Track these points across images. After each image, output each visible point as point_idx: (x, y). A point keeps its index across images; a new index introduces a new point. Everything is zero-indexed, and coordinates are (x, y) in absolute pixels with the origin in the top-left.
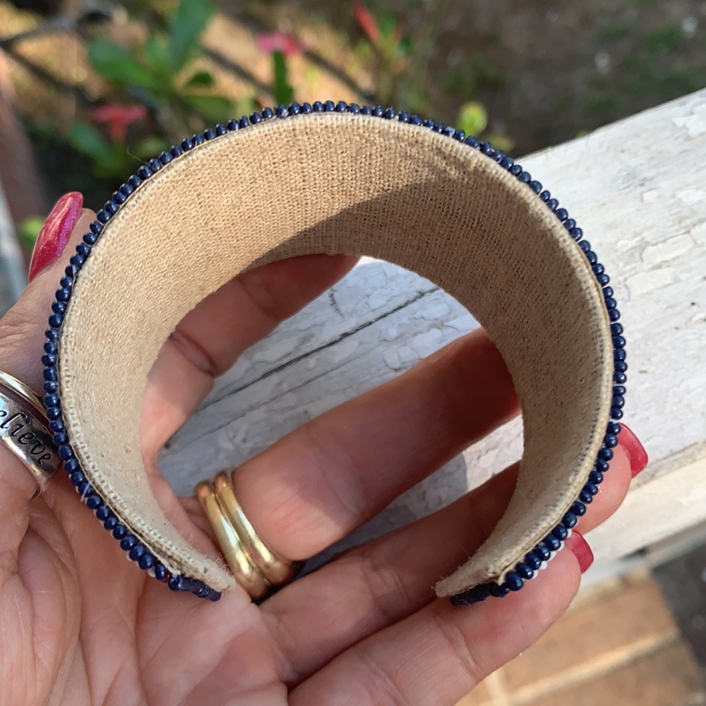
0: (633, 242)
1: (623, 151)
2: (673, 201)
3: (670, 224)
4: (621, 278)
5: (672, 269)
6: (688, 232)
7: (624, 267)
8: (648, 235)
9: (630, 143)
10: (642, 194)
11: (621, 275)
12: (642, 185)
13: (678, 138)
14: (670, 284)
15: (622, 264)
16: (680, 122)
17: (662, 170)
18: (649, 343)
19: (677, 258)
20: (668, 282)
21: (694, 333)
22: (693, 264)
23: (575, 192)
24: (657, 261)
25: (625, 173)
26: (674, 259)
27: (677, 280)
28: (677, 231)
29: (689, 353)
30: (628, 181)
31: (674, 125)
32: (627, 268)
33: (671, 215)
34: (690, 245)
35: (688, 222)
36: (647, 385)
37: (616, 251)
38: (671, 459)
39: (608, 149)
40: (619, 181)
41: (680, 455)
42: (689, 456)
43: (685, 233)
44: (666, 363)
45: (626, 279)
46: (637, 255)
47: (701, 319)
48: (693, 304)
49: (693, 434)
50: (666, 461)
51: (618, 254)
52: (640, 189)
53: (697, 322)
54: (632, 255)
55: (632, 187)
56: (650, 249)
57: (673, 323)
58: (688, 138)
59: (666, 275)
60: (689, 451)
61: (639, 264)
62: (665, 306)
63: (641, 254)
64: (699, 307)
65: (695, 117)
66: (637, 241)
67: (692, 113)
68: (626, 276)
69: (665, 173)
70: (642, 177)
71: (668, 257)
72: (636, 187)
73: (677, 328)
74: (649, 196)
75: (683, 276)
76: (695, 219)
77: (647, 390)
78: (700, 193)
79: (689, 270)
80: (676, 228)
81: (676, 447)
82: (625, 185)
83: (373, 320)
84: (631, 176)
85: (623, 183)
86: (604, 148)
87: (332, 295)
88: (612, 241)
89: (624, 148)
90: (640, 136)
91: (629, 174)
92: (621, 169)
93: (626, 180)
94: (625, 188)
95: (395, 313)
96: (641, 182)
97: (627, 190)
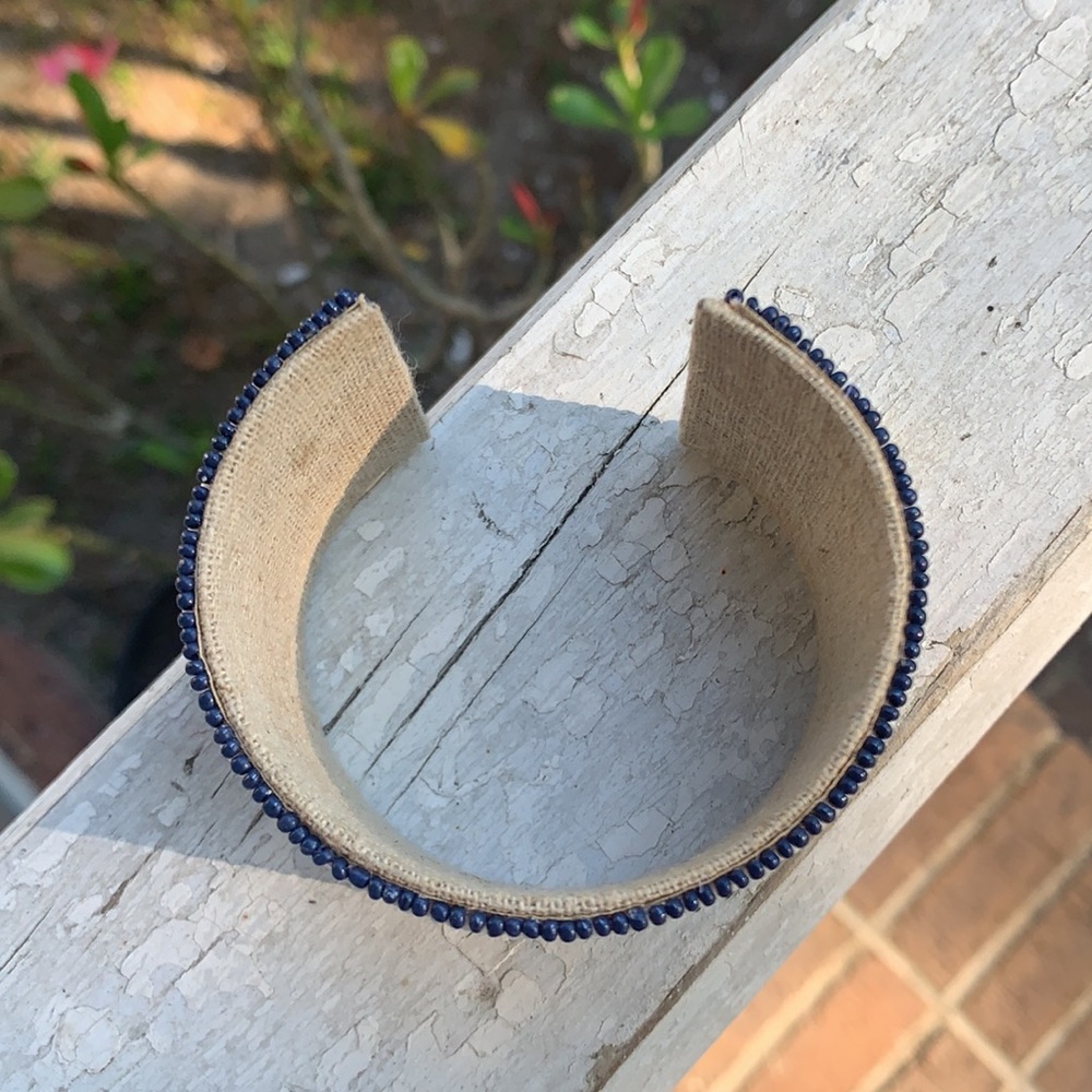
0: (871, 253)
2: (899, 167)
3: (909, 203)
4: (876, 314)
5: (940, 271)
6: (940, 205)
7: (874, 294)
8: (886, 234)
9: (801, 105)
10: (851, 176)
11: (875, 308)
12: (846, 162)
13: (865, 69)
14: (947, 293)
15: (868, 292)
16: (857, 44)
17: (864, 127)
18: (955, 391)
19: (940, 248)
20: (944, 290)
21: (1012, 351)
22: (966, 250)
23: (758, 212)
24: (915, 267)
25: (816, 152)
26: (936, 254)
27: (953, 284)
28: (923, 210)
29: (1015, 383)
30: (824, 163)
31: (853, 51)
32: (878, 294)
33: (906, 189)
34: (950, 225)
35: (932, 189)
36: (979, 454)
37: (853, 276)
38: (1056, 544)
39: (775, 129)
40: (813, 168)
41: (1067, 532)
42: (1078, 531)
43: (935, 209)
44: (991, 410)
45: (884, 312)
46: (883, 269)
47: (1009, 326)
48: (991, 309)
49: (1069, 496)
50: (1051, 551)
51: (856, 278)
52: (846, 169)
53: (1006, 334)
54: (876, 273)
55: (834, 170)
56: (897, 254)
57: (977, 350)
58: (880, 64)
59: (935, 282)
60: (1075, 522)
61: (892, 280)
62: (954, 328)
63: (888, 265)
64: (1000, 310)
65: (876, 27)
66: (876, 249)
67: (870, 24)
68: (882, 306)
69: (870, 131)
70: (841, 149)
71: (928, 255)
72: (837, 168)
73: (984, 354)
74: (862, 175)
75: (960, 274)
76: (940, 182)
77: (981, 460)
78: (930, 140)
79: (963, 263)
80: (919, 206)
81: (1056, 528)
82: (823, 172)
83: (558, 525)
84: (824, 154)
85: (819, 170)
86: (769, 128)
87: (482, 513)
88: (840, 262)
89: (797, 116)
90: (811, 89)
91: (820, 152)
92: (807, 149)
93: (821, 164)
94: (824, 177)
95: (585, 499)
96: (843, 158)
97: (829, 178)
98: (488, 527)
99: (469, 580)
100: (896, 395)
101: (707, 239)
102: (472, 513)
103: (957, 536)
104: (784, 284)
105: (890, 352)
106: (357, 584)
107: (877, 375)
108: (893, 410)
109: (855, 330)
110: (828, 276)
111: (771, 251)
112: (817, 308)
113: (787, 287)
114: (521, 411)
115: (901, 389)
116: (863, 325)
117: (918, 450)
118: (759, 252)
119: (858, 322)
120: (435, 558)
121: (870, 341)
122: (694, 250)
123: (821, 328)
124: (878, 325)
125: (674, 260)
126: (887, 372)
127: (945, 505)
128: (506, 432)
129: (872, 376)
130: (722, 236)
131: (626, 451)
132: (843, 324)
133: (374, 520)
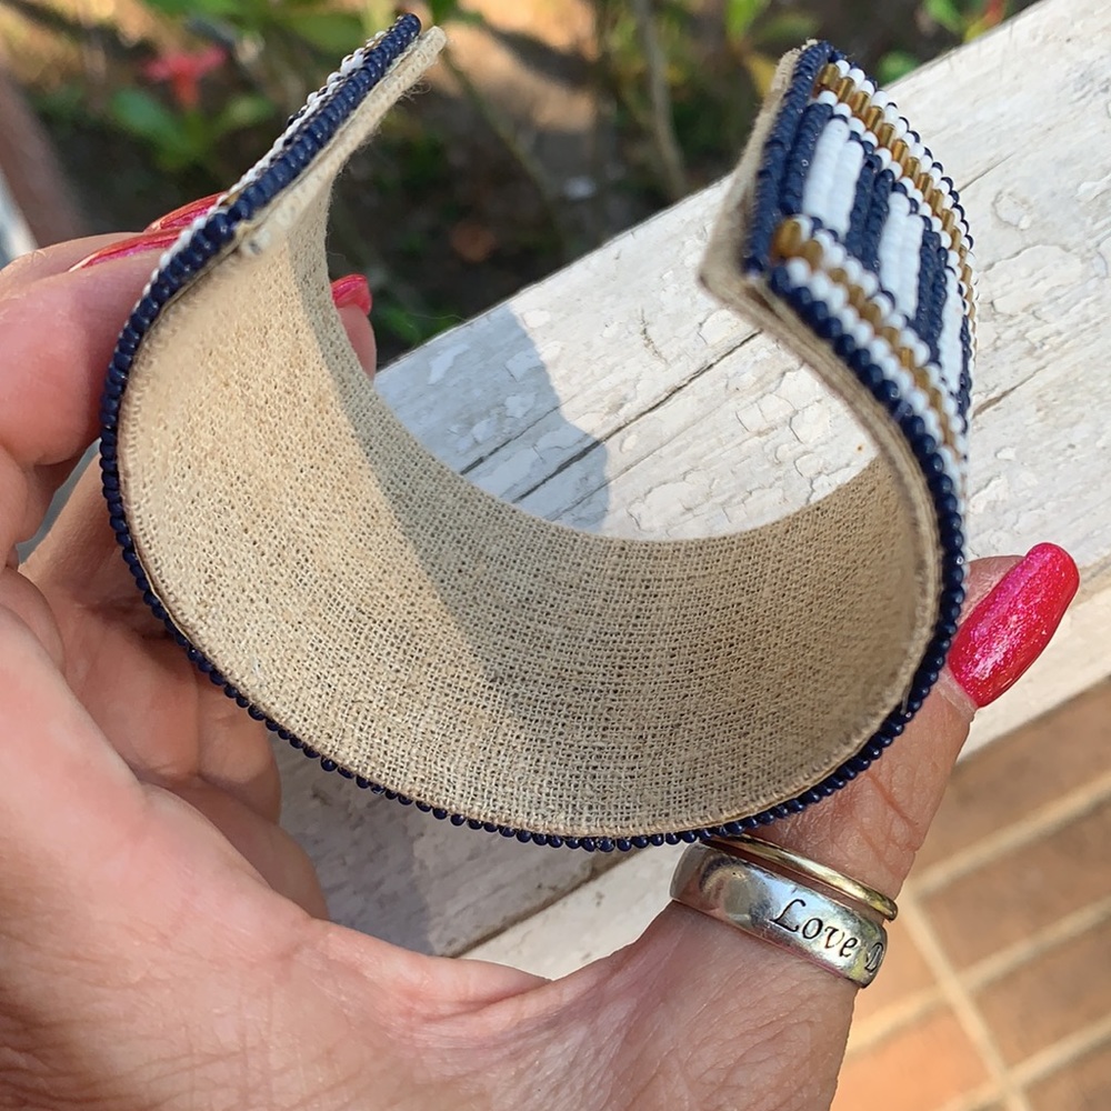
0: (1102, 184)
1: (1069, 40)
4: (1091, 243)
7: (1094, 223)
9: (1078, 25)
10: (1107, 105)
11: (1090, 238)
12: (1105, 90)
15: (1089, 220)
23: (1002, 116)
25: (1078, 75)
30: (1083, 86)
32: (1099, 225)
37: (1079, 201)
39: (1045, 41)
40: (1071, 88)
45: (1098, 245)
51: (1082, 204)
52: (1103, 99)
54: (1103, 204)
55: (1090, 96)
66: (1109, 182)
68: (1099, 238)
70: (1104, 78)
72: (1095, 95)
82: (1080, 94)
83: (714, 361)
84: (1086, 78)
85: (1076, 91)
86: (1039, 39)
87: (645, 332)
88: (1070, 184)
89: (1070, 34)
90: (1092, 12)
91: (1082, 76)
92: (1070, 69)
93: (1080, 86)
94: (1079, 99)
95: (746, 345)
96: (1104, 87)
97: (1083, 102)
98: (646, 346)
99: (613, 389)
100: (1086, 326)
101: (944, 128)
102: (636, 328)
103: (1103, 476)
104: (1009, 190)
105: (1093, 283)
106: (510, 364)
107: (1073, 302)
108: (1078, 339)
109: (1064, 253)
110: (1054, 194)
111: (1005, 155)
112: (1033, 222)
113: (1010, 194)
115: (1093, 322)
116: (1075, 250)
117: (1091, 384)
118: (992, 153)
119: (1070, 246)
120: (588, 360)
121: (1076, 267)
123: (1031, 242)
124: (1089, 255)
126: (1084, 301)
127: (1100, 444)
129: (1067, 302)
130: (961, 129)
132: (1055, 244)
133: (542, 310)
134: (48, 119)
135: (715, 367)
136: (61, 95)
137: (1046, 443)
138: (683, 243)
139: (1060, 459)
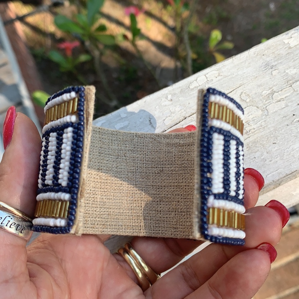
0: (269, 92)
1: (263, 55)
2: (285, 73)
3: (284, 83)
4: (264, 107)
5: (285, 102)
6: (291, 86)
7: (266, 102)
8: (275, 89)
9: (266, 51)
10: (272, 72)
11: (264, 105)
12: (272, 68)
13: (286, 48)
14: (284, 108)
15: (265, 101)
16: (286, 41)
17: (280, 61)
18: (276, 131)
19: (287, 96)
20: (284, 107)
21: (295, 127)
22: (293, 99)
23: (245, 73)
24: (279, 99)
25: (265, 64)
26: (285, 97)
27: (287, 106)
28: (287, 86)
29: (292, 135)
31: (284, 43)
32: (267, 102)
33: (284, 80)
34: (292, 92)
35: (291, 82)
36: (276, 148)
37: (262, 96)
38: (287, 177)
39: (257, 55)
40: (263, 67)
41: (291, 175)
42: (294, 176)
43: (290, 86)
44: (284, 139)
45: (266, 107)
46: (271, 97)
47: (297, 121)
48: (294, 115)
49: (294, 167)
50: (285, 178)
51: (263, 97)
52: (271, 70)
53: (295, 122)
54: (269, 97)
55: (268, 69)
56: (276, 94)
57: (286, 123)
58: (290, 48)
59: (283, 104)
60: (294, 174)
61: (271, 100)
62: (282, 117)
63: (272, 96)
64: (296, 116)
65: (293, 39)
66: (271, 91)
67: (291, 37)
68: (267, 105)
69: (281, 63)
70: (272, 65)
71: (283, 97)
72: (269, 69)
73: (288, 125)
74: (274, 73)
75: (290, 104)
76: (294, 81)
77: (276, 150)
78: (295, 70)
79: (292, 101)
80: (286, 85)
81: (288, 172)
82: (265, 69)
83: (167, 129)
84: (267, 65)
85: (264, 68)
86: (256, 54)
87: (150, 121)
88: (260, 91)
89: (264, 53)
90: (270, 48)
91: (266, 64)
92: (263, 62)
93: (265, 67)
94: (265, 70)
95: (175, 126)
96: (271, 67)
97: (266, 71)
98: (150, 124)
100: (261, 127)
101: (230, 75)
102: (148, 120)
103: (262, 166)
104: (244, 92)
105: (264, 117)
106: (116, 126)
107: (259, 121)
108: (259, 131)
109: (257, 108)
110: (256, 94)
111: (244, 83)
112: (250, 100)
113: (245, 93)
114: (169, 101)
115: (263, 126)
116: (260, 108)
117: (261, 142)
118: (241, 82)
119: (259, 107)
120: (135, 127)
121: (260, 112)
122: (226, 77)
123: (249, 105)
124: (264, 110)
125: (220, 78)
126: (261, 121)
127: (262, 158)
128: (163, 104)
129: (257, 121)
130: (234, 76)
131: (190, 118)
132: (255, 106)
133: (125, 113)
134: (35, 56)
135: (167, 131)
136: (39, 50)
137: (249, 156)
138: (162, 99)
139: (252, 161)
